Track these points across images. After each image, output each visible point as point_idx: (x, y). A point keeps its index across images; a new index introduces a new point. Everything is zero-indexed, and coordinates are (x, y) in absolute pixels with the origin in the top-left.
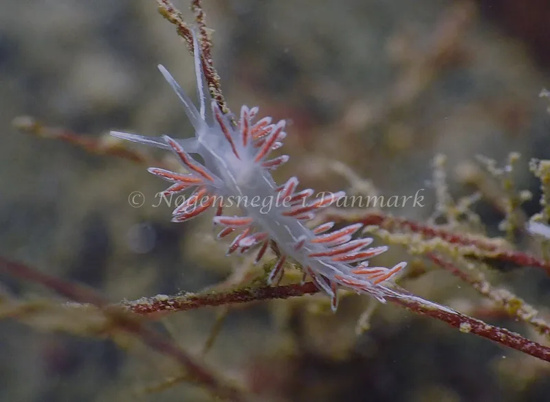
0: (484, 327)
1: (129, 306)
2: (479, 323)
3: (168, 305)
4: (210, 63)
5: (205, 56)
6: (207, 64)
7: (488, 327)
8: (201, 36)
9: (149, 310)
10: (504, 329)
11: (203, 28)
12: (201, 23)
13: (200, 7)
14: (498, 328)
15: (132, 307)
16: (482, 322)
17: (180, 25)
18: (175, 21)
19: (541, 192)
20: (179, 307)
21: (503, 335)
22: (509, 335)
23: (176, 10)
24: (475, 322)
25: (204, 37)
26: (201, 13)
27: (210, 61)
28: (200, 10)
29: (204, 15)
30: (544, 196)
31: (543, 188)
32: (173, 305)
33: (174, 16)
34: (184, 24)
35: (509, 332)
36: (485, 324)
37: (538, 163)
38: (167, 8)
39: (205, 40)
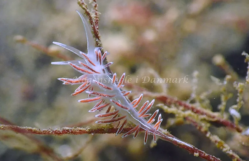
0: (205, 155)
1: (52, 131)
2: (203, 153)
3: (69, 132)
4: (98, 29)
5: (96, 25)
6: (96, 29)
7: (206, 155)
8: (95, 16)
9: (60, 133)
10: (214, 156)
11: (96, 12)
12: (95, 9)
13: (96, 2)
14: (211, 156)
15: (53, 131)
16: (204, 152)
17: (86, 10)
18: (84, 9)
19: (238, 96)
20: (73, 133)
21: (212, 159)
22: (216, 159)
23: (85, 3)
24: (201, 152)
25: (96, 16)
26: (96, 5)
27: (97, 27)
28: (96, 3)
29: (97, 5)
30: (239, 98)
31: (238, 94)
32: (71, 132)
33: (84, 6)
34: (88, 10)
35: (216, 158)
36: (205, 153)
37: (237, 84)
38: (81, 3)
39: (96, 17)
